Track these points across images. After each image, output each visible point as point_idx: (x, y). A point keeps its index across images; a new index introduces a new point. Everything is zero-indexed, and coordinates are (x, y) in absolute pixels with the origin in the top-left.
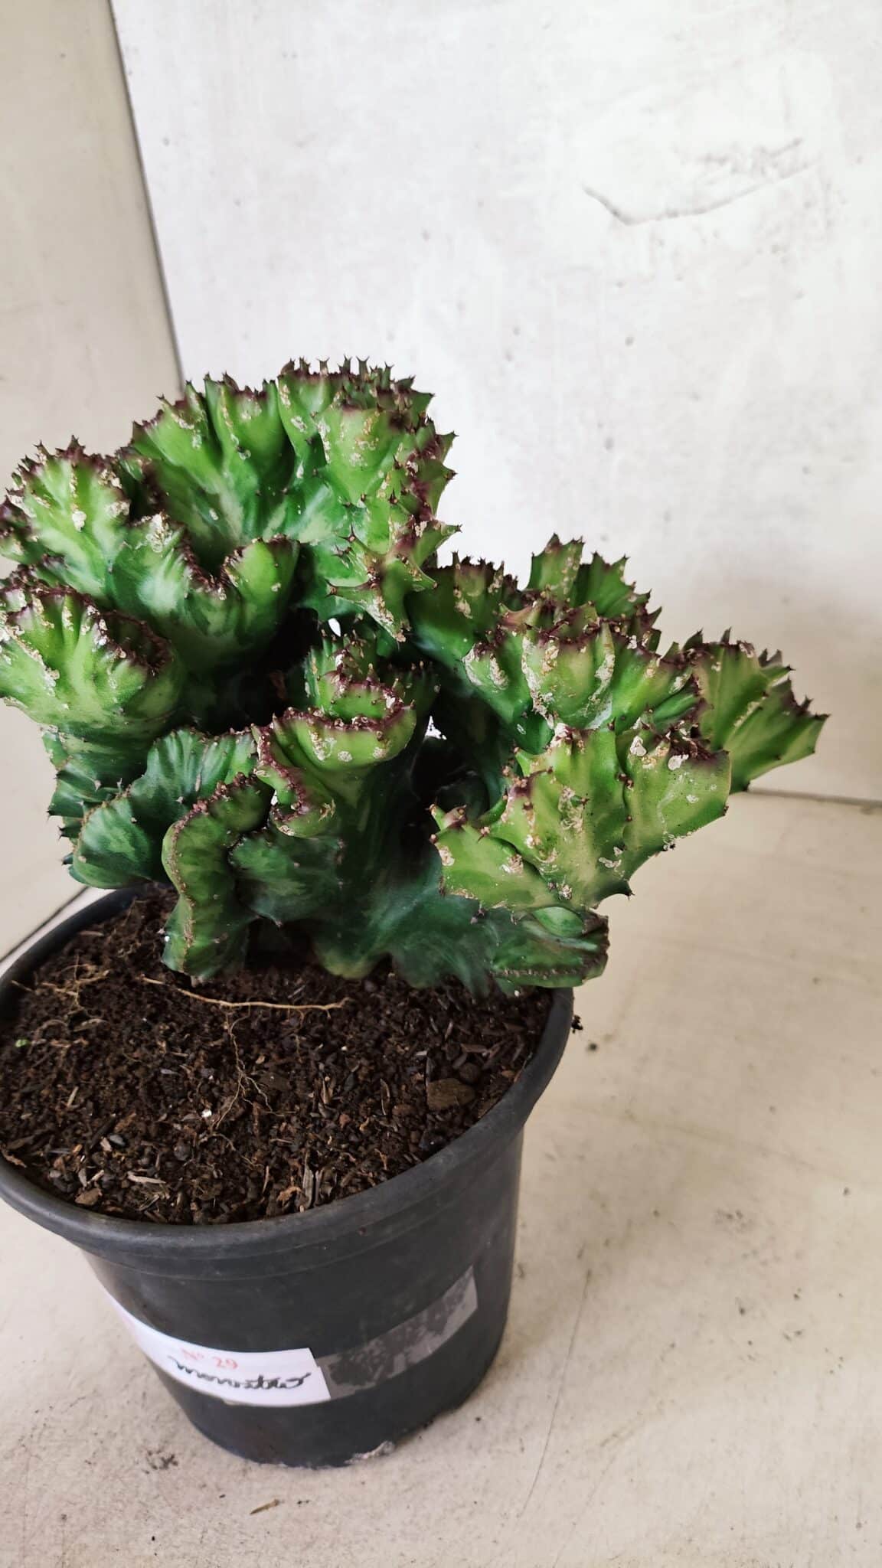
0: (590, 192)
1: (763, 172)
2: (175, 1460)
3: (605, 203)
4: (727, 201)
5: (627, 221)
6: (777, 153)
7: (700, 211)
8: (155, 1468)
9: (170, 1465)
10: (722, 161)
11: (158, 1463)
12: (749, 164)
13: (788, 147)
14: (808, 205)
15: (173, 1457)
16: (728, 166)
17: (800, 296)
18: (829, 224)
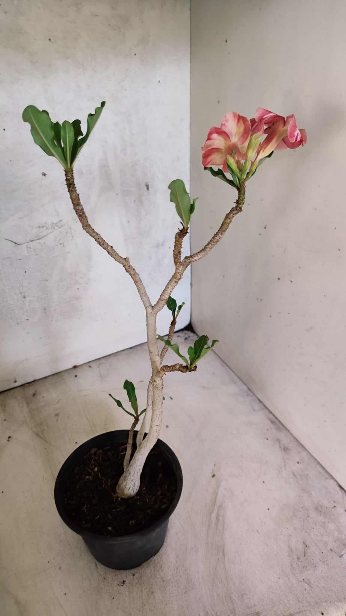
0: (7, 240)
1: (54, 228)
2: (124, 581)
3: (12, 242)
4: (46, 236)
5: (19, 245)
6: (57, 223)
7: (40, 239)
8: (123, 585)
9: (125, 582)
10: (43, 227)
11: (122, 584)
12: (50, 226)
13: (59, 222)
14: (67, 233)
15: (123, 581)
16: (45, 228)
17: (69, 253)
18: (73, 236)
